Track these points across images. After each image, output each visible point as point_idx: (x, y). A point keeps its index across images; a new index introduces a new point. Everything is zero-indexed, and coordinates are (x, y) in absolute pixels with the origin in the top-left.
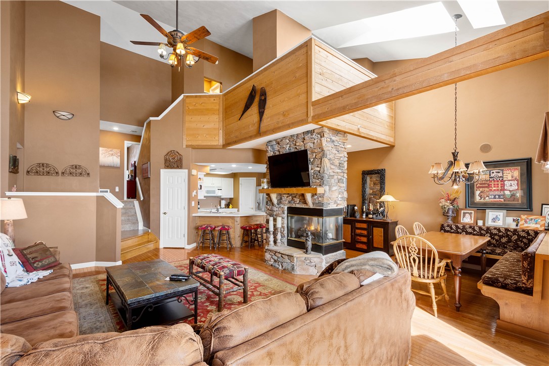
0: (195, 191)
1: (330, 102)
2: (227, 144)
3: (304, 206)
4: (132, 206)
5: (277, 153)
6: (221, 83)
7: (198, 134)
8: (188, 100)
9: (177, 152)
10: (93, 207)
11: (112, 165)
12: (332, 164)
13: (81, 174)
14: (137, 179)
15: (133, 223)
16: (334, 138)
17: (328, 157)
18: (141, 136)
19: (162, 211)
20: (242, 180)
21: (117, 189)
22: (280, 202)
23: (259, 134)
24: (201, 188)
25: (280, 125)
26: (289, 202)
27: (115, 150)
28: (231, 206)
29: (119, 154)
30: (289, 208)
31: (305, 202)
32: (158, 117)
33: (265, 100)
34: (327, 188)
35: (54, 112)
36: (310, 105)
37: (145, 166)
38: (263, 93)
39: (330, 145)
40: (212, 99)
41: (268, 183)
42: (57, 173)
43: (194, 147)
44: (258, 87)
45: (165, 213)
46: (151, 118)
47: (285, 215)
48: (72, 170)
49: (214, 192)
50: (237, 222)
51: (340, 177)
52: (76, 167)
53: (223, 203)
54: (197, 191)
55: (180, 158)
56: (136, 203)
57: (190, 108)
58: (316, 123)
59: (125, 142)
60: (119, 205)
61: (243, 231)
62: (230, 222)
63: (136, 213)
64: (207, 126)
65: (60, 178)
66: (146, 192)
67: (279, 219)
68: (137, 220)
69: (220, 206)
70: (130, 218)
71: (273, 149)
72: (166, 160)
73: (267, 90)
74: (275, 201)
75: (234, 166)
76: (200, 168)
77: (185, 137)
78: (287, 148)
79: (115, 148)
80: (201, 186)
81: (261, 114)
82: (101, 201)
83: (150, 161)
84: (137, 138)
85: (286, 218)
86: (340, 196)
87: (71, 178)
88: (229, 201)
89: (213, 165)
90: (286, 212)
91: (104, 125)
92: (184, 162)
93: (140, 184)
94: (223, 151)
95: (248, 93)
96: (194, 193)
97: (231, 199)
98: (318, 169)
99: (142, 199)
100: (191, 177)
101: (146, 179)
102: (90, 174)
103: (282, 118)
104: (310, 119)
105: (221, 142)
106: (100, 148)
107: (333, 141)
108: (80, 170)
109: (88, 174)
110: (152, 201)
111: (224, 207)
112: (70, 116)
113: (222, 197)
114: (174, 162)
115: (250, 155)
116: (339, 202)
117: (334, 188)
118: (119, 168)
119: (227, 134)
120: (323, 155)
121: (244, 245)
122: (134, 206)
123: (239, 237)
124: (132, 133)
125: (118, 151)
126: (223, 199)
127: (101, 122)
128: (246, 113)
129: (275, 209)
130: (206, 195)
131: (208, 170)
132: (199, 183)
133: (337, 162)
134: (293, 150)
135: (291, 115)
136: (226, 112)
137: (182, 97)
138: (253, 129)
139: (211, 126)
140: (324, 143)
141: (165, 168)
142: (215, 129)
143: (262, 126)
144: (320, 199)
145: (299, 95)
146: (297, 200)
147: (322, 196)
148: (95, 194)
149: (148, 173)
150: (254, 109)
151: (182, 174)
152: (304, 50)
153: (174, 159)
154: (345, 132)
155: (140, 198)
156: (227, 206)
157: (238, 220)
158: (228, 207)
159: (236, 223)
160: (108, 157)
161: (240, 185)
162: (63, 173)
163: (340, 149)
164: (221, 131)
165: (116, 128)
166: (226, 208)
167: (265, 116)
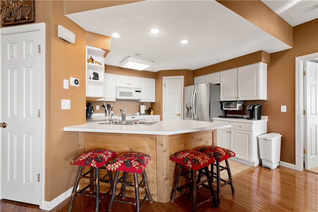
0: (74, 78)
20: (166, 80)
28: (152, 112)
49: (131, 94)
50: (162, 145)
53: (143, 108)
61: (174, 164)
62: (146, 145)
69: (140, 111)
88: (150, 107)
96: (69, 83)
97: (152, 103)
111: (144, 113)
113: (141, 101)
121: (177, 194)
123: (167, 179)
126: (142, 103)
130: (119, 97)
156: (148, 112)
157: (165, 142)
158: (149, 114)
159: (158, 147)
161: (163, 86)
166: (146, 114)
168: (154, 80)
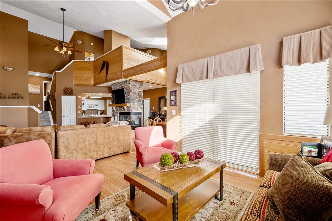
0: (80, 106)
1: (128, 71)
2: (95, 84)
3: (124, 111)
4: (47, 114)
5: (115, 89)
6: (95, 54)
7: (81, 79)
8: (75, 63)
9: (70, 88)
10: (26, 113)
11: (36, 93)
12: (135, 94)
13: (18, 98)
14: (50, 100)
15: (48, 122)
16: (135, 84)
17: (132, 91)
18: (52, 78)
19: (63, 116)
21: (39, 106)
22: (116, 110)
23: (106, 81)
24: (84, 105)
25: (114, 78)
26: (120, 110)
27: (37, 86)
28: (103, 114)
29: (40, 88)
30: (120, 112)
31: (124, 110)
32: (60, 70)
33: (108, 67)
34: (132, 104)
35: (3, 67)
36: (122, 71)
37: (53, 94)
38: (108, 64)
39: (133, 87)
40: (88, 63)
41: (112, 102)
42: (5, 97)
43: (78, 85)
44: (106, 61)
45: (64, 117)
46: (56, 71)
47: (119, 116)
48: (13, 96)
51: (139, 99)
52: (16, 94)
53: (99, 113)
54: (81, 106)
55: (72, 90)
56: (49, 113)
57: (77, 67)
58: (125, 78)
59: (43, 81)
60: (39, 111)
62: (98, 120)
63: (49, 117)
64: (85, 76)
65: (7, 100)
66: (54, 107)
67: (116, 117)
68: (50, 121)
69: (97, 114)
70: (46, 119)
71: (114, 87)
72: (64, 91)
73: (109, 63)
74: (115, 110)
75: (100, 94)
76: (83, 95)
77: (74, 80)
78: (119, 87)
79: (37, 85)
80: (84, 104)
81: (107, 73)
82: (30, 110)
83: (56, 91)
84: (50, 79)
85: (119, 117)
86: (139, 107)
87: (13, 99)
88: (102, 112)
89: (90, 94)
90: (119, 114)
91: (30, 73)
92: (74, 92)
93: (51, 103)
94: (94, 87)
95: (102, 63)
96: (79, 107)
98: (129, 96)
99: (52, 110)
100: (78, 99)
101: (54, 101)
102: (24, 98)
103: (114, 75)
104: (122, 77)
105: (92, 83)
106: (29, 85)
107: (135, 85)
108: (18, 96)
109: (23, 98)
110: (57, 111)
112: (12, 70)
114: (68, 92)
115: (107, 90)
116: (138, 109)
117: (136, 104)
118: (40, 95)
119: (95, 80)
120: (130, 91)
122: (48, 114)
124: (47, 77)
125: (39, 86)
126: (99, 111)
127: (29, 71)
128: (102, 71)
129: (115, 113)
130: (89, 108)
131: (87, 96)
132: (83, 102)
133: (137, 94)
134: (121, 88)
135: (117, 75)
136: (94, 70)
137: (72, 61)
138: (104, 78)
139: (87, 76)
140: (130, 86)
141: (64, 95)
142: (89, 77)
143: (107, 77)
144: (129, 108)
145: (119, 67)
146: (122, 109)
147: (130, 107)
148: (27, 107)
149: (55, 97)
150: (104, 70)
151: (73, 98)
152: (120, 49)
153: (68, 91)
154: (142, 82)
155: (51, 110)
156: (101, 114)
157: (102, 119)
158: (102, 115)
159: (101, 121)
160: (33, 89)
161: (107, 103)
162: (9, 97)
163: (139, 88)
164: (92, 78)
165: (38, 74)
167: (108, 74)
168: (104, 101)
